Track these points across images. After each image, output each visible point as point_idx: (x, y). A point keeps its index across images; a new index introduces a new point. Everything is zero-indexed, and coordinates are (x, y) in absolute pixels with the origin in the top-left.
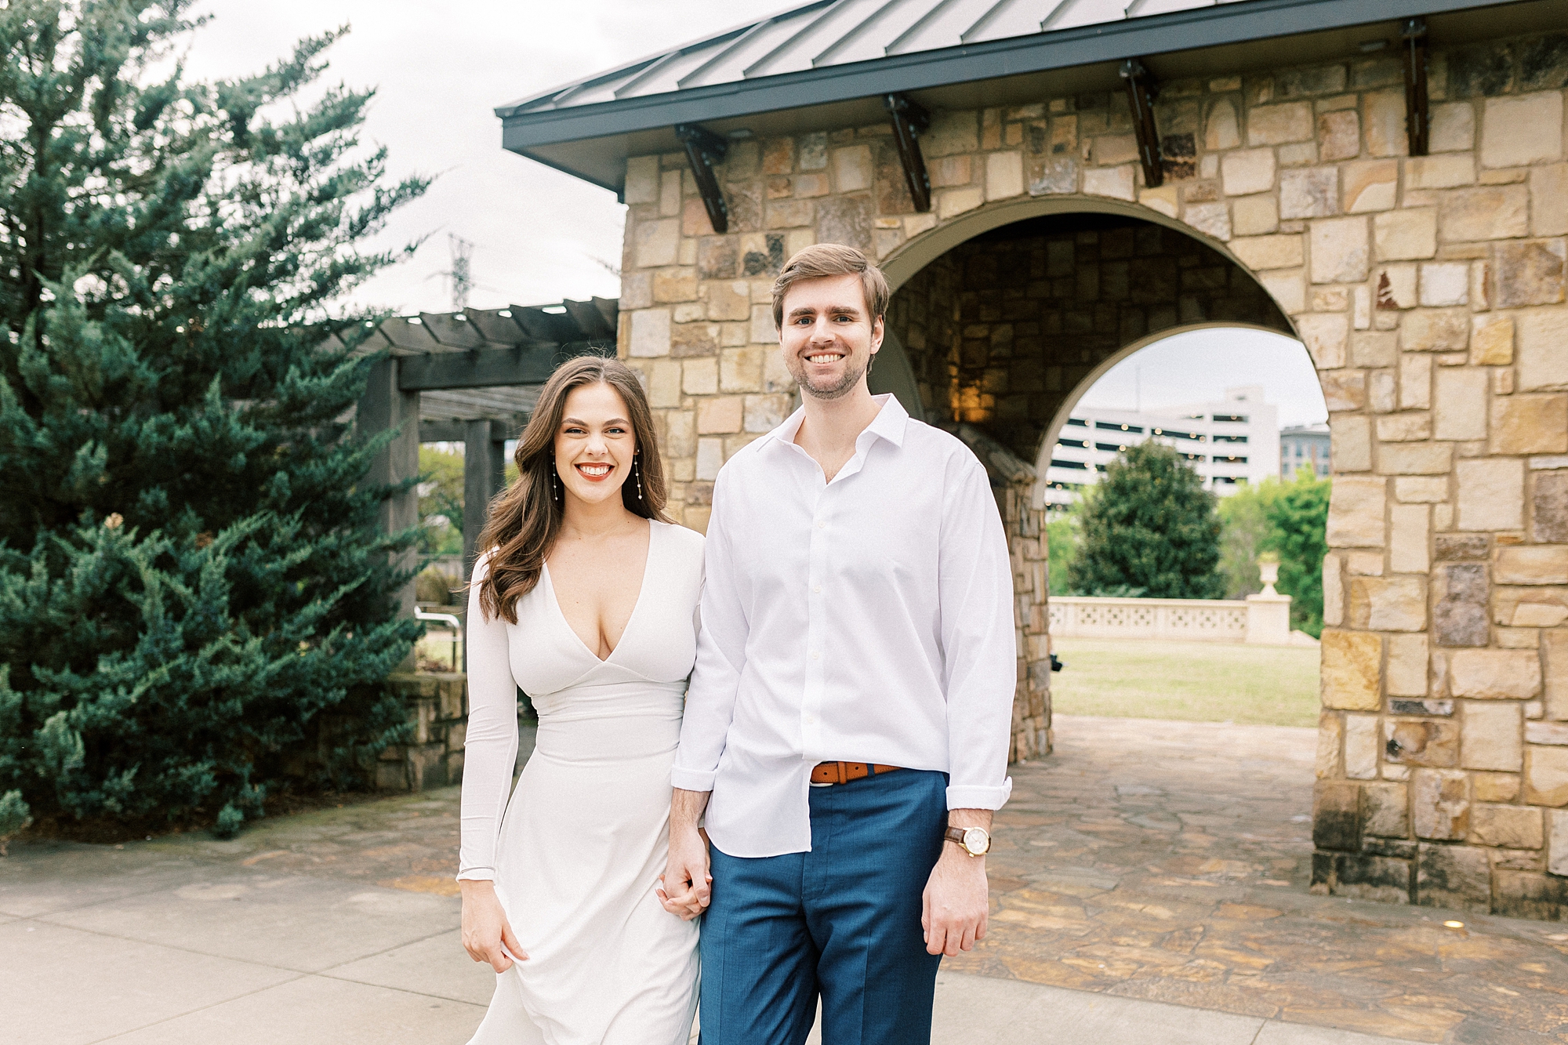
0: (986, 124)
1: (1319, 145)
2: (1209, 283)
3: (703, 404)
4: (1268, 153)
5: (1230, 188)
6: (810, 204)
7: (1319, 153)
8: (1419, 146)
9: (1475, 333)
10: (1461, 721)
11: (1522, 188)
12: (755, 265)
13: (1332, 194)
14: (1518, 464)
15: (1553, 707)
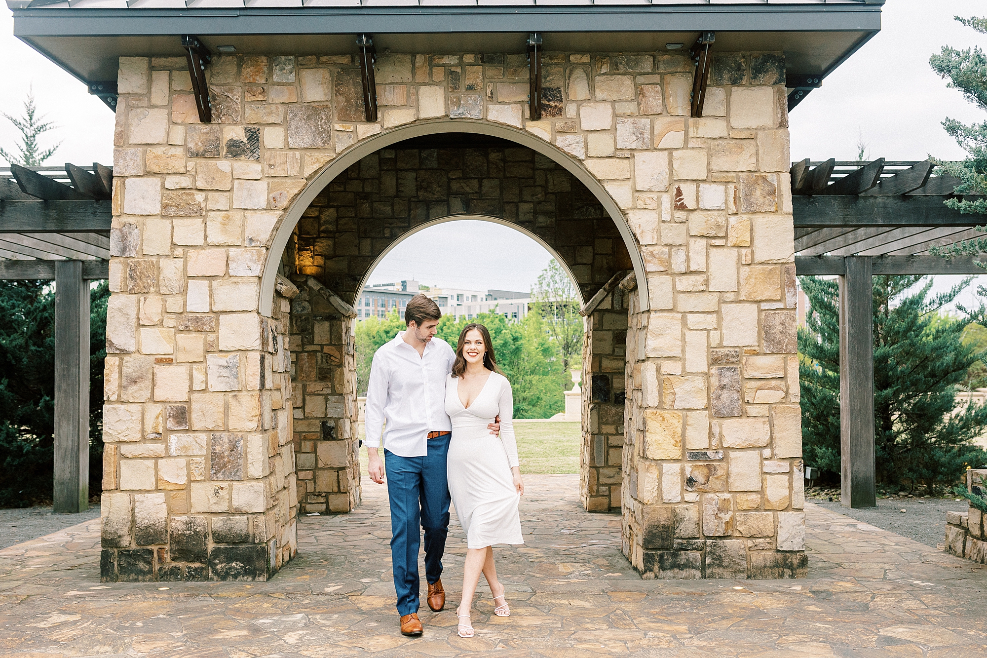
0: (417, 65)
1: (639, 104)
2: (467, 189)
3: (192, 253)
4: (608, 106)
5: (585, 126)
6: (281, 108)
7: (639, 109)
8: (696, 111)
9: (730, 227)
10: (728, 462)
11: (753, 142)
12: (235, 150)
13: (647, 136)
14: (755, 306)
15: (777, 451)
